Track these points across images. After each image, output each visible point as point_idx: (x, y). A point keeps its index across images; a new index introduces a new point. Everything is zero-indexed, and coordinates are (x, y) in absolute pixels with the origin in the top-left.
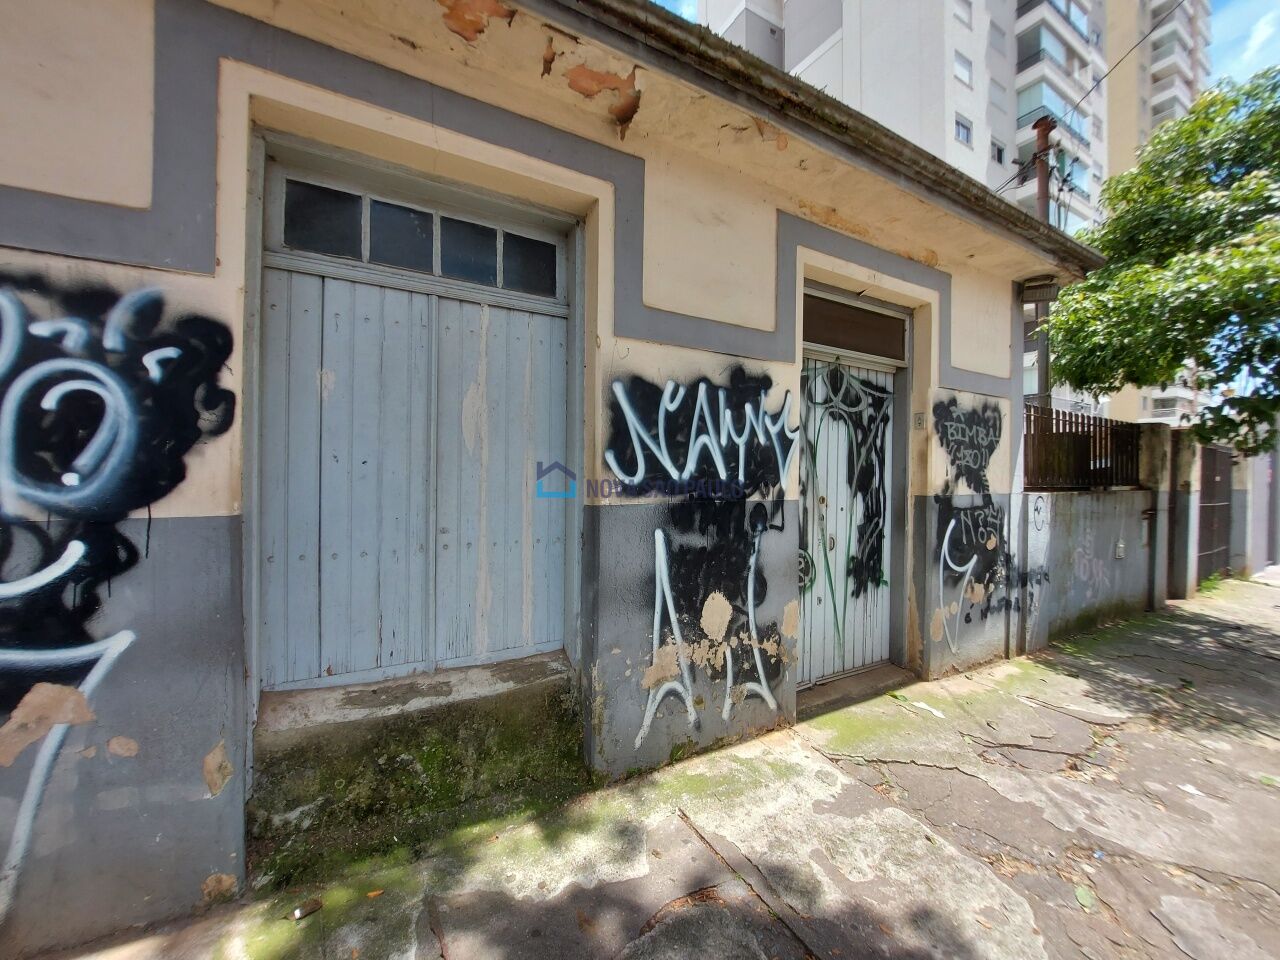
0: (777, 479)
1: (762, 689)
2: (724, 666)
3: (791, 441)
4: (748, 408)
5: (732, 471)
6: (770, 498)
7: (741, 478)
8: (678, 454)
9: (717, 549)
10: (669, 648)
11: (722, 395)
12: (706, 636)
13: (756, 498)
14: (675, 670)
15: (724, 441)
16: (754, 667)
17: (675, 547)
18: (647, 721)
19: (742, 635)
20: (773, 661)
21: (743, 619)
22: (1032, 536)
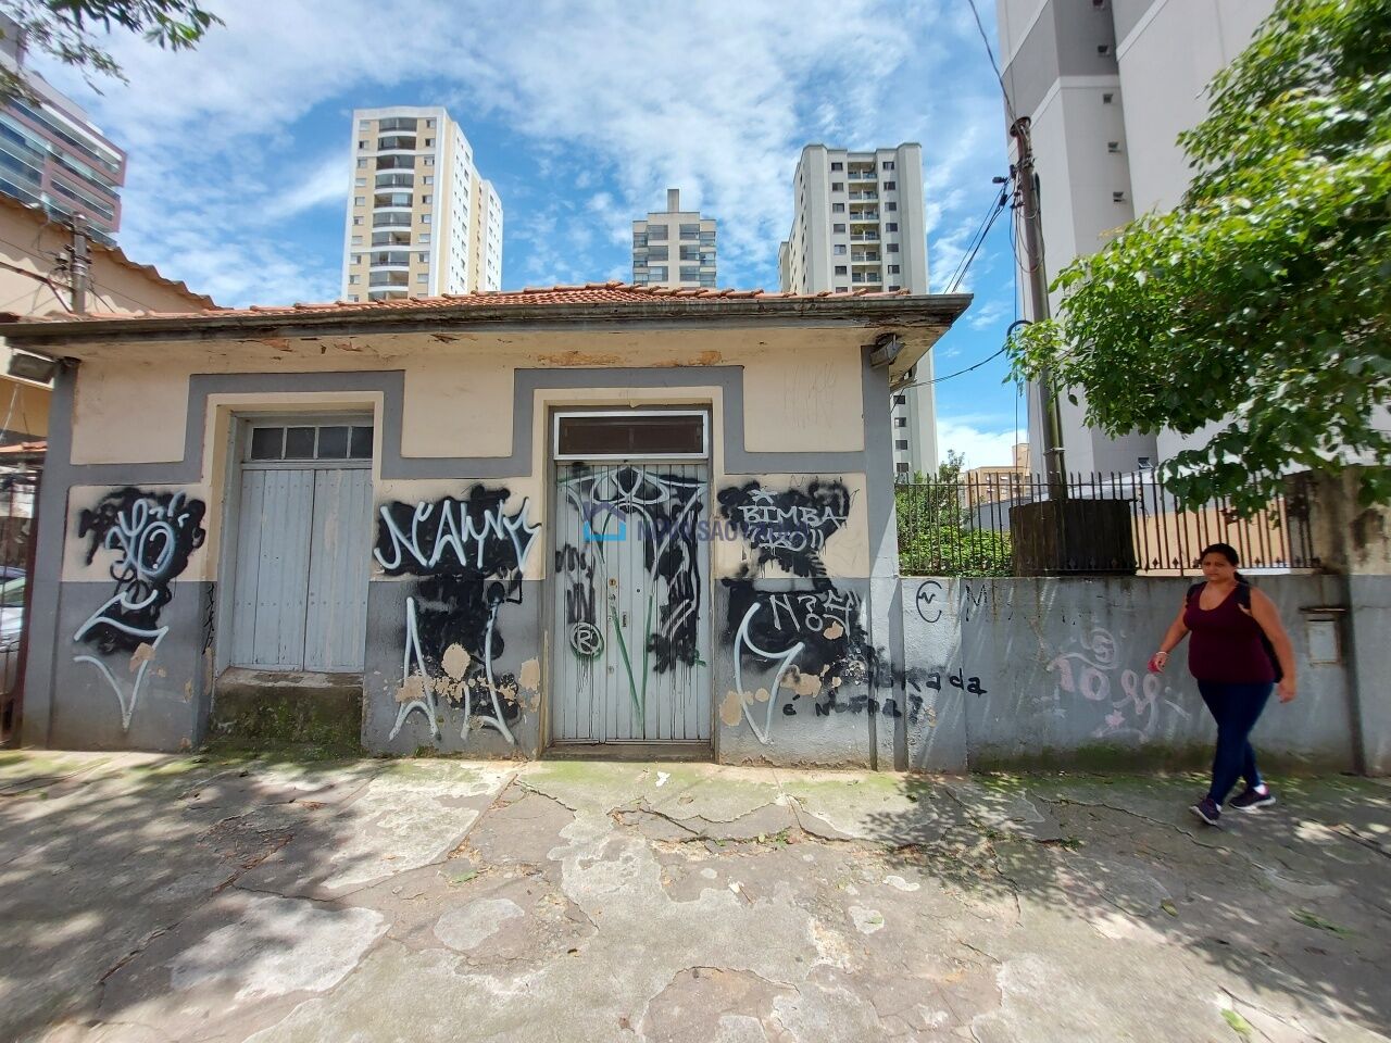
0: (515, 564)
1: (500, 724)
2: (463, 699)
3: (530, 536)
4: (487, 514)
5: (472, 559)
6: (508, 578)
7: (480, 565)
8: (427, 549)
9: (456, 614)
10: (416, 678)
11: (463, 507)
12: (447, 675)
13: (494, 578)
14: (423, 695)
15: (465, 539)
16: (490, 705)
17: (422, 610)
18: (399, 724)
19: (479, 679)
20: (510, 704)
21: (480, 667)
22: (913, 627)
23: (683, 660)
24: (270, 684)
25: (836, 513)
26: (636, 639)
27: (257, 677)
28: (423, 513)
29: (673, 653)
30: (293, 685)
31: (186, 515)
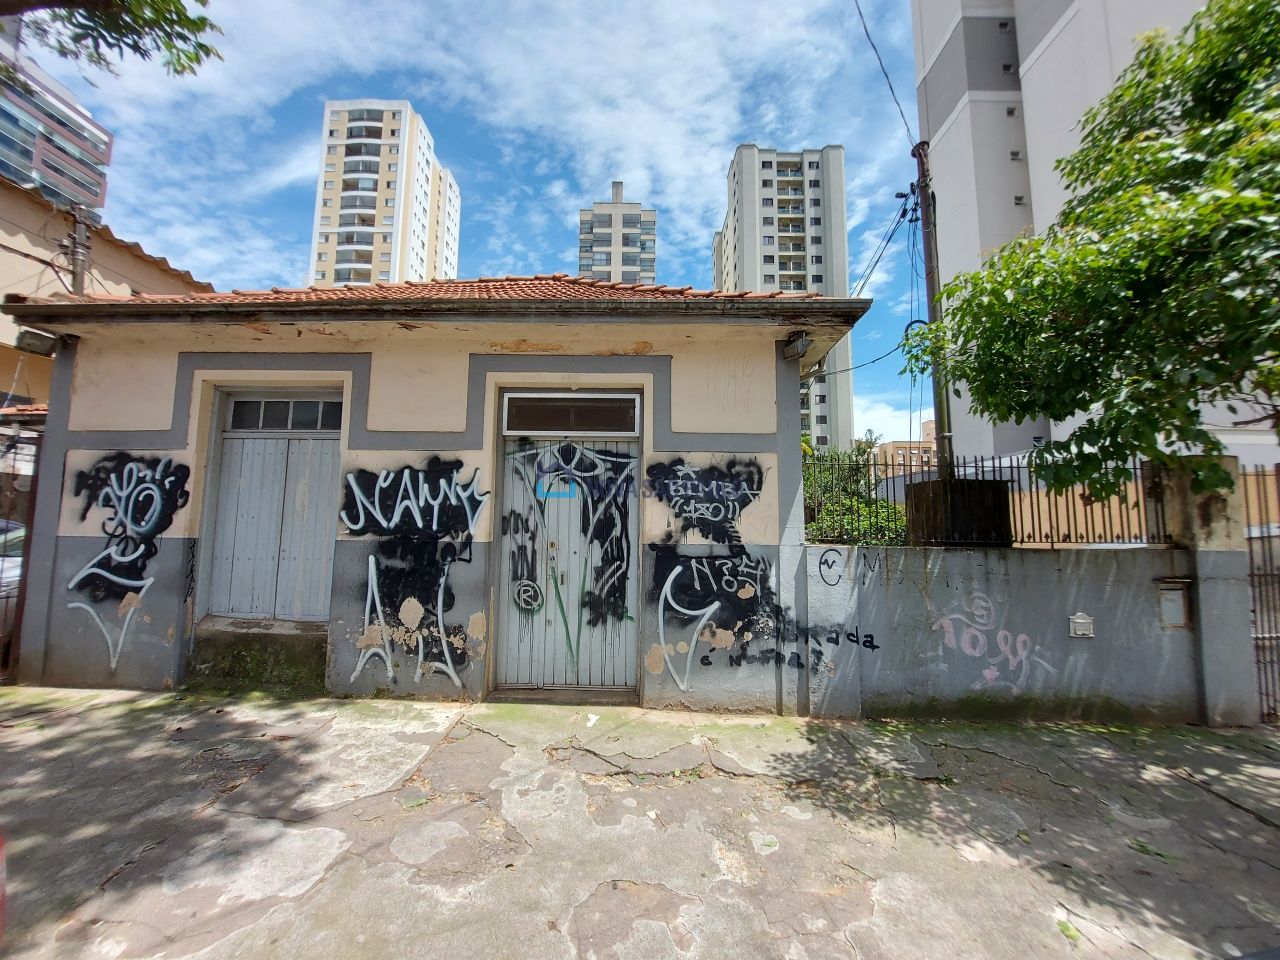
0: (467, 527)
1: (450, 669)
2: (417, 646)
3: (480, 502)
4: (443, 482)
5: (428, 522)
6: (459, 540)
7: (435, 527)
8: (388, 512)
9: (413, 571)
10: (375, 627)
11: (421, 476)
12: (403, 625)
13: (447, 539)
14: (381, 642)
15: (422, 504)
16: (441, 653)
17: (383, 566)
18: (359, 668)
19: (432, 628)
20: (459, 652)
21: (433, 618)
22: (815, 590)
23: (614, 615)
24: (244, 631)
25: (751, 489)
26: (572, 595)
27: (232, 624)
28: (385, 481)
29: (605, 608)
30: (264, 631)
31: (172, 478)
